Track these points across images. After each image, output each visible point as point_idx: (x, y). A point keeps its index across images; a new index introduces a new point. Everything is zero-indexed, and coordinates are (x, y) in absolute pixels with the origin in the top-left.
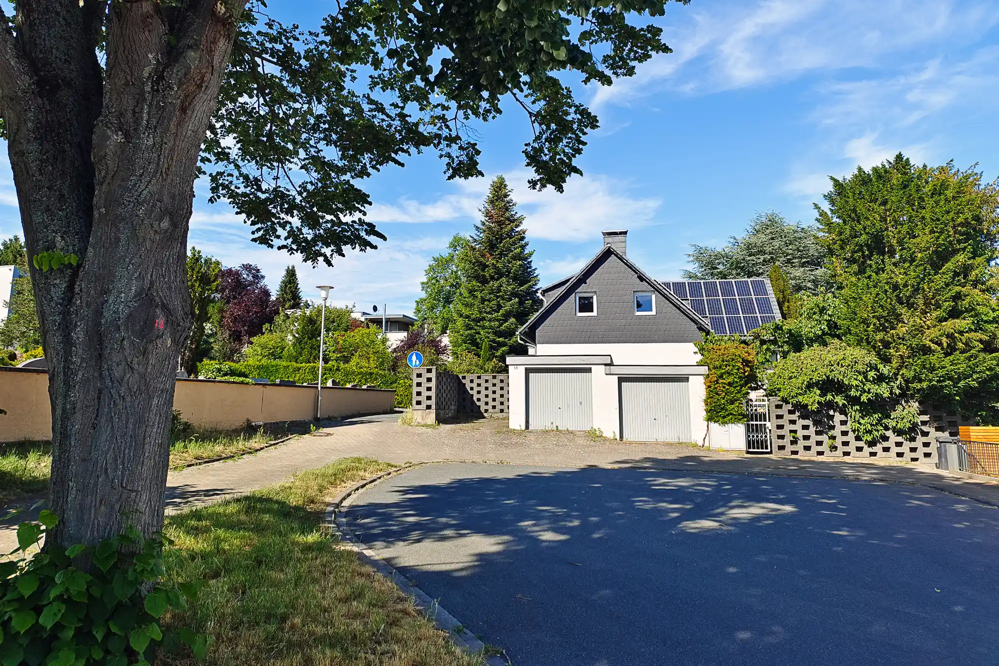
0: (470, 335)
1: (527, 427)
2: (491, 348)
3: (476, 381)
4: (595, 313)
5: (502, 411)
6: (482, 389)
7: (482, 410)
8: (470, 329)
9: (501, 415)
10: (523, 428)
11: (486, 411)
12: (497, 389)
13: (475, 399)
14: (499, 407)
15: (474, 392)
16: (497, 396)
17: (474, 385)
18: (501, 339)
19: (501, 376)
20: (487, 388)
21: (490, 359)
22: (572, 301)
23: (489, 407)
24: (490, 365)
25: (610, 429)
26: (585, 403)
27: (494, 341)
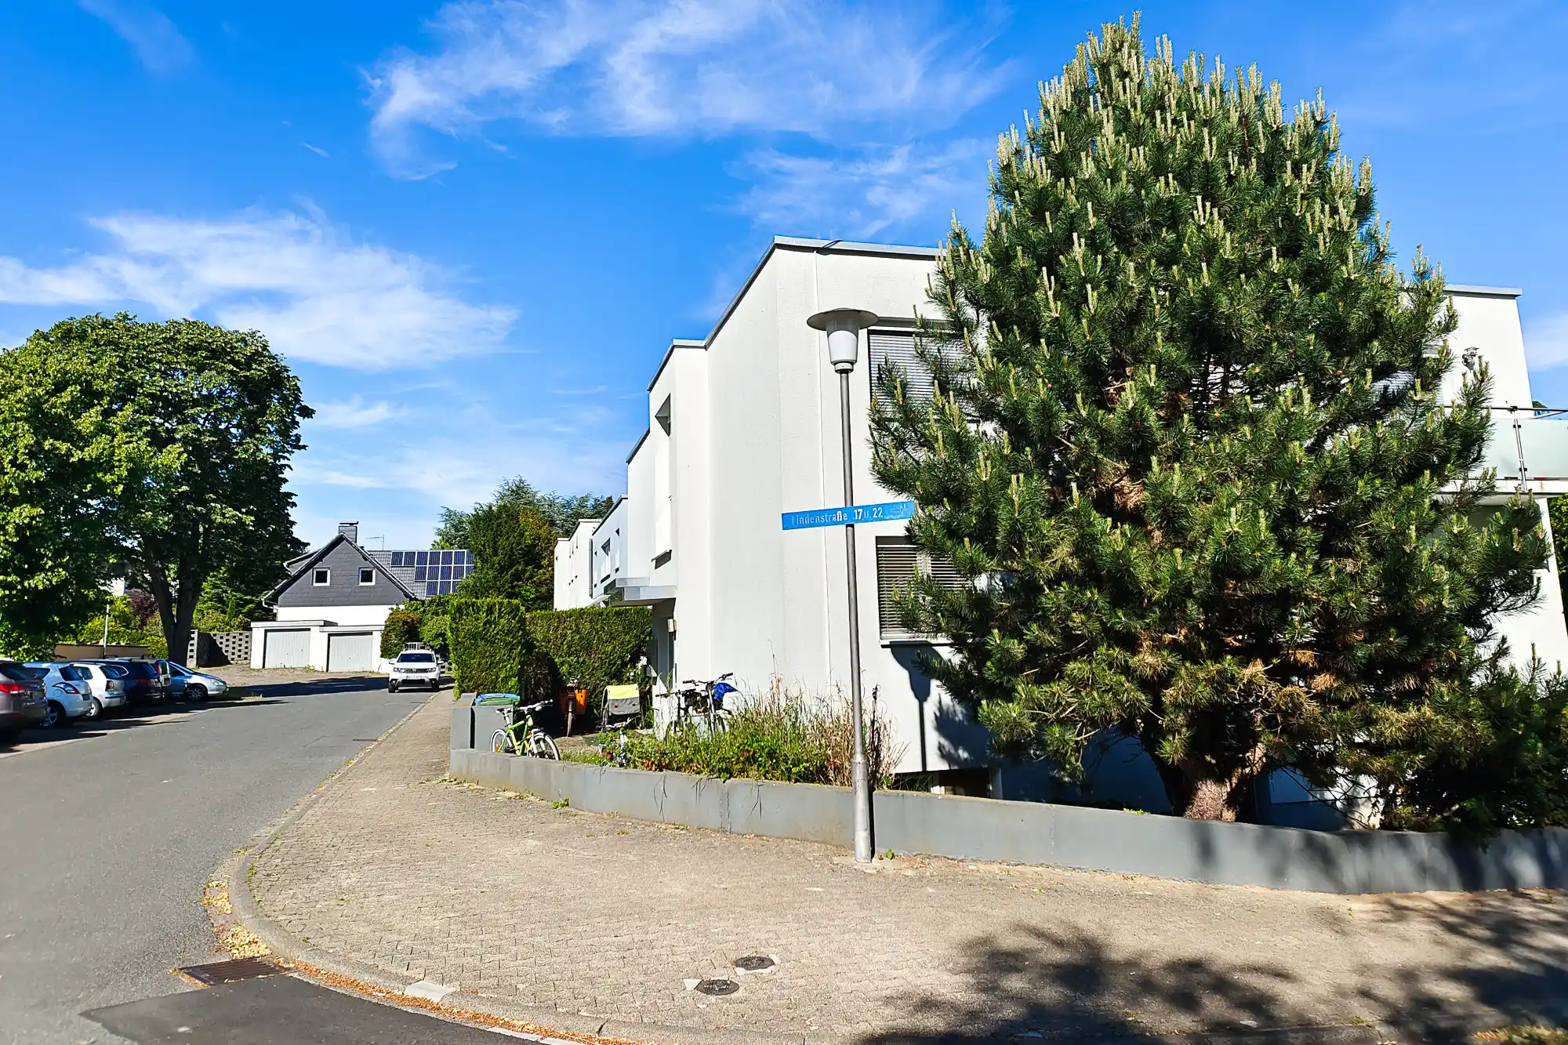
0: (217, 594)
1: (264, 667)
2: (238, 605)
3: (225, 638)
4: (328, 584)
5: (246, 659)
6: (230, 643)
7: (229, 659)
8: (217, 588)
9: (245, 662)
10: (261, 667)
11: (233, 659)
12: (243, 643)
13: (223, 651)
14: (243, 656)
15: (223, 646)
16: (243, 648)
17: (224, 640)
18: (249, 597)
19: (247, 633)
20: (234, 643)
21: (236, 616)
22: (311, 574)
23: (235, 656)
24: (236, 622)
25: (320, 665)
26: (304, 650)
27: (241, 599)
